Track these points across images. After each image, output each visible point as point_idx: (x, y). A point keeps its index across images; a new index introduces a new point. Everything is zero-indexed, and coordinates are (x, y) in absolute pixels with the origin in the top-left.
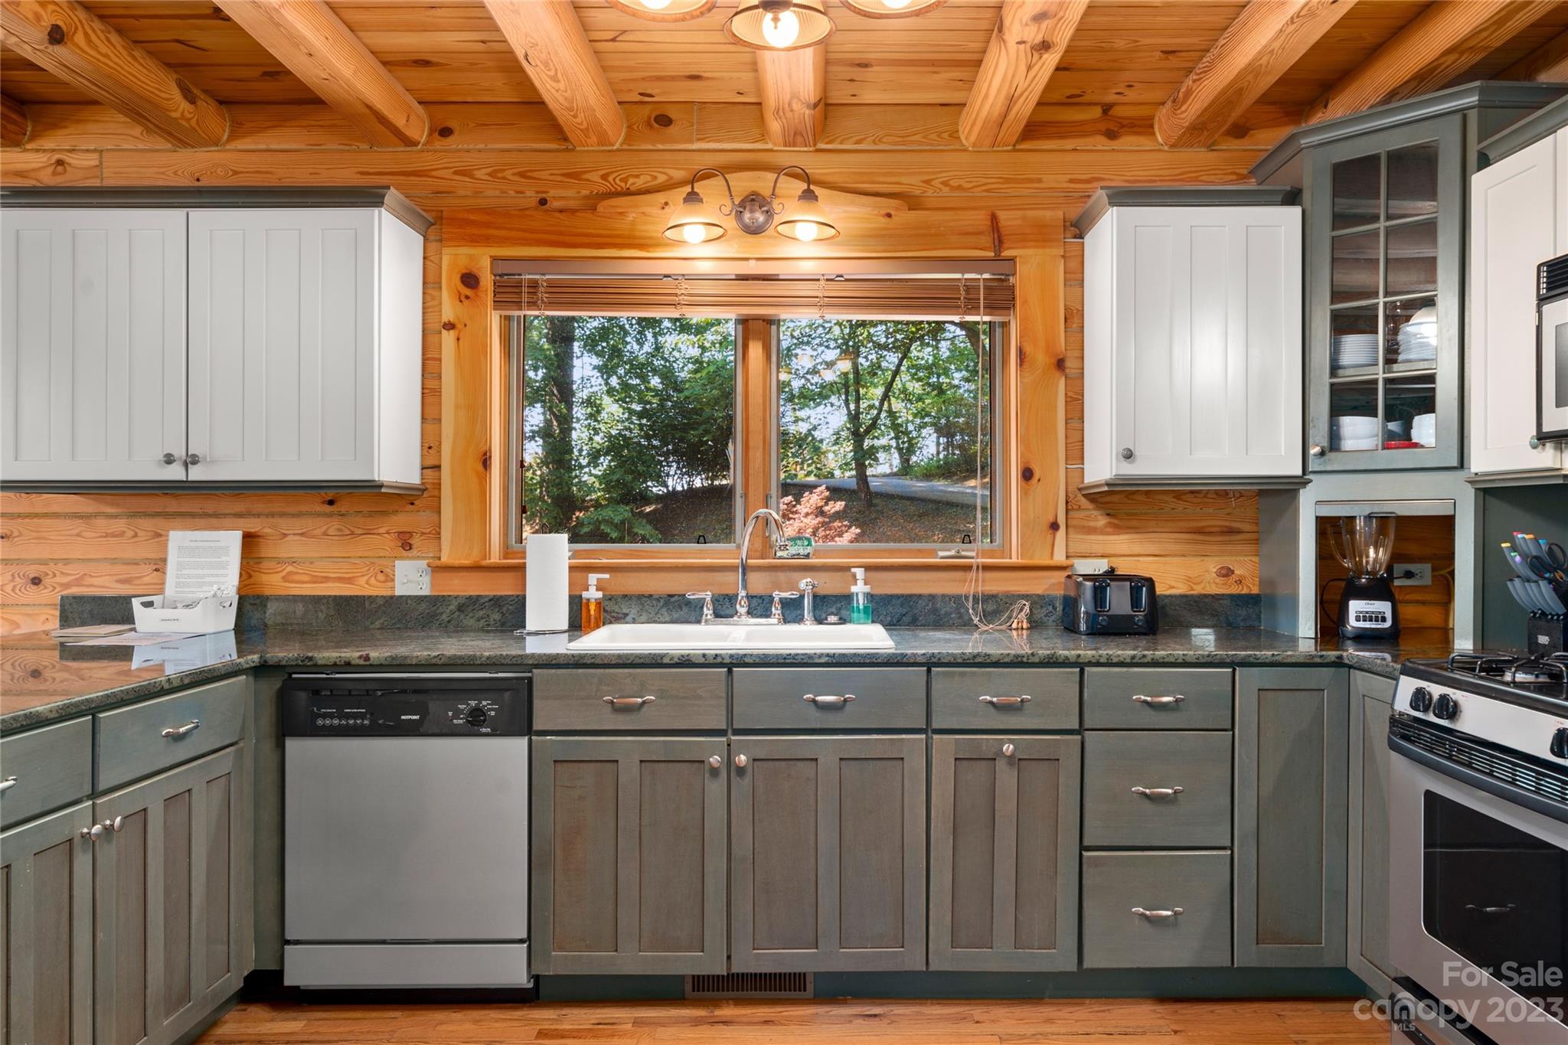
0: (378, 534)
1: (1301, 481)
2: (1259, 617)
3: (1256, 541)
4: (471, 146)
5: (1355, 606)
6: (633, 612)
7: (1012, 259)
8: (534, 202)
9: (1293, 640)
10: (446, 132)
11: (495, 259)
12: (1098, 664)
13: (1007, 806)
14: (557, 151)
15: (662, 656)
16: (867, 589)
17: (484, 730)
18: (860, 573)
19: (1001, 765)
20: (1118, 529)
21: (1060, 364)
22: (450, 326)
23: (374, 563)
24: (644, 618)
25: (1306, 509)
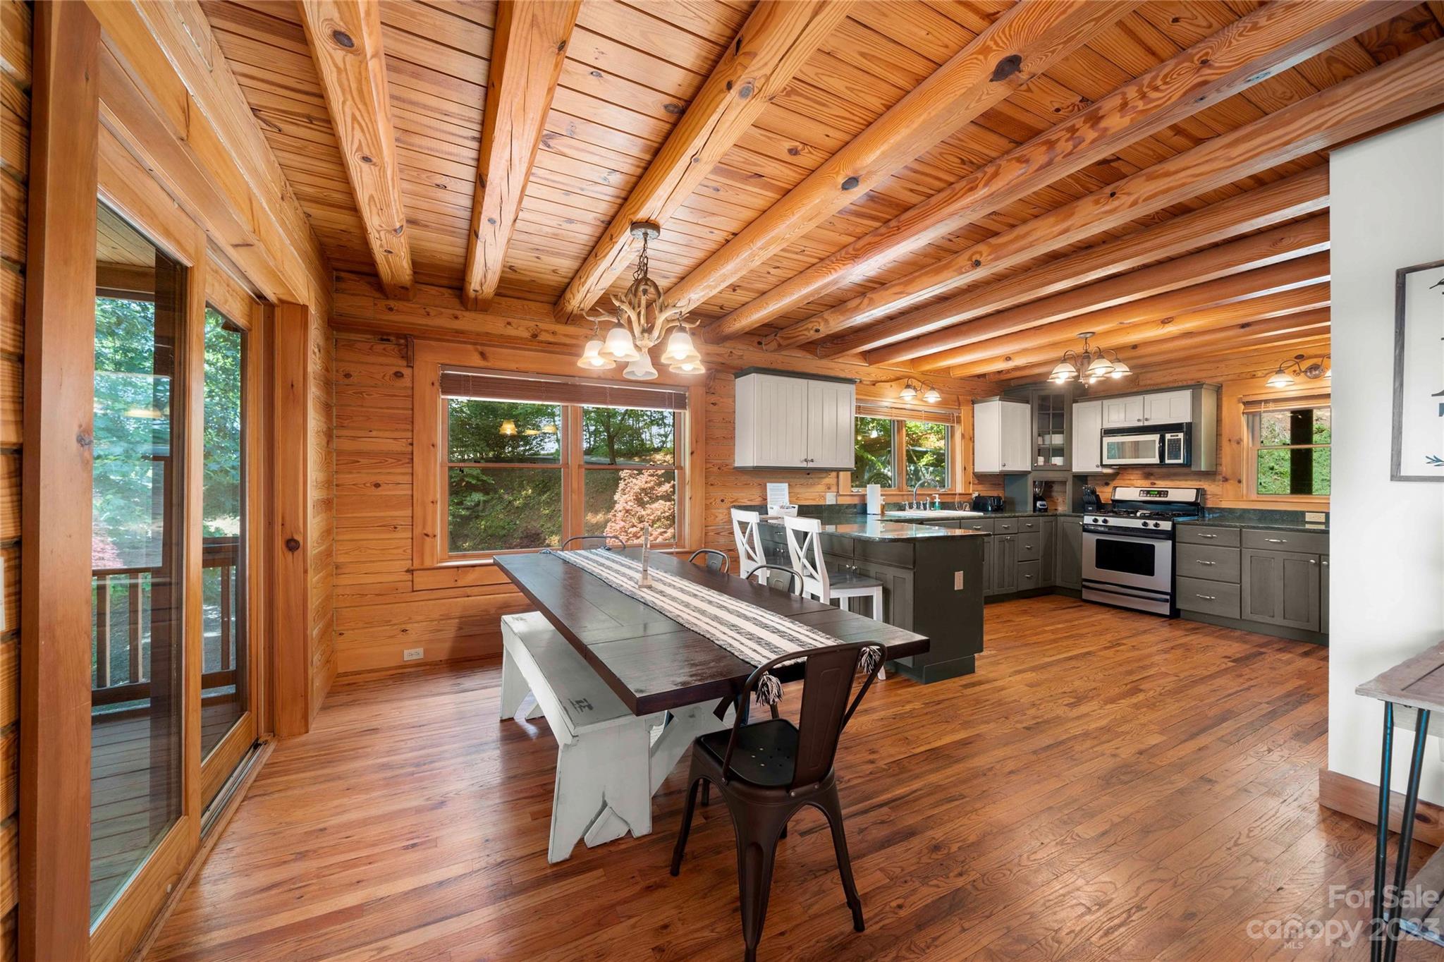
0: (821, 484)
3: (1013, 487)
5: (1038, 503)
9: (1027, 511)
20: (983, 484)
21: (971, 439)
23: (820, 494)
25: (1030, 479)
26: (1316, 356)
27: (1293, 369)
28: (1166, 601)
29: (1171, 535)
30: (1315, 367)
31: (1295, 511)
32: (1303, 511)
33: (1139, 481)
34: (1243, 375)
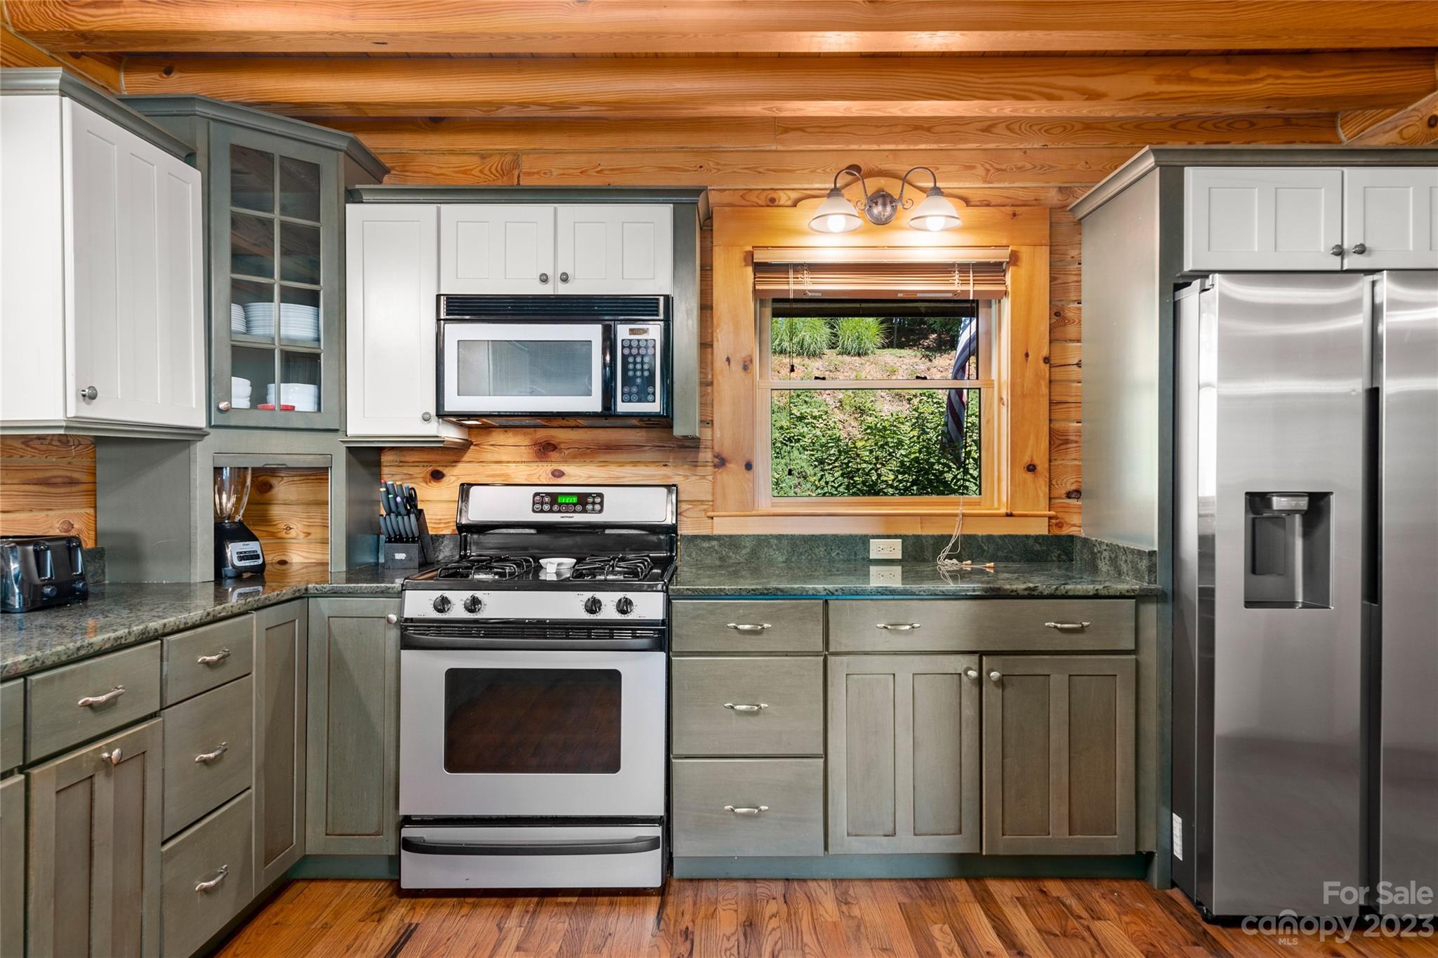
1: (200, 434)
2: (103, 572)
5: (231, 548)
12: (178, 631)
25: (202, 458)
26: (881, 173)
28: (649, 844)
30: (883, 197)
31: (851, 536)
32: (866, 536)
33: (522, 466)
34: (753, 197)
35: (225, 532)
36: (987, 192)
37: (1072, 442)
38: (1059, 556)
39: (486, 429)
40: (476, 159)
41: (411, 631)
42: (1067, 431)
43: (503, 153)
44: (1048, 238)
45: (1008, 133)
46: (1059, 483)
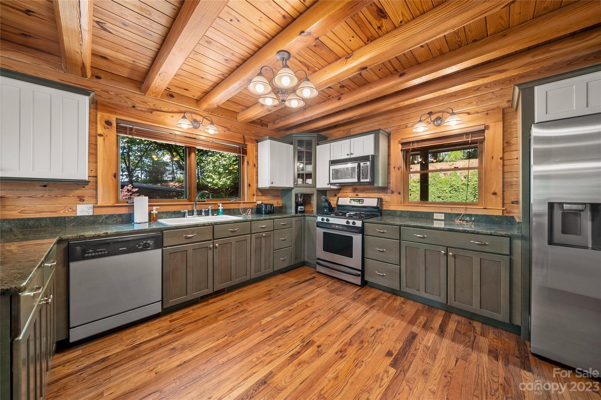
0: (69, 197)
1: (293, 188)
2: (283, 210)
3: (282, 198)
4: (108, 84)
5: (299, 207)
6: (164, 216)
7: (246, 145)
8: (131, 106)
9: (291, 213)
10: (98, 77)
11: (117, 119)
12: (276, 219)
13: (263, 245)
14: (139, 94)
15: (198, 224)
16: (222, 208)
17: (149, 249)
18: (221, 205)
19: (262, 238)
20: (263, 195)
21: (255, 165)
22: (101, 135)
23: (67, 206)
24: (167, 217)
25: (294, 192)
26: (439, 112)
27: (427, 120)
28: (358, 275)
29: (361, 231)
30: (438, 118)
31: (428, 212)
32: (433, 212)
33: (350, 193)
34: (401, 127)
35: (297, 204)
36: (477, 109)
37: (514, 185)
38: (507, 223)
39: (344, 186)
40: (343, 132)
41: (318, 224)
42: (512, 181)
43: (347, 129)
44: (502, 119)
45: (486, 89)
46: (508, 199)
